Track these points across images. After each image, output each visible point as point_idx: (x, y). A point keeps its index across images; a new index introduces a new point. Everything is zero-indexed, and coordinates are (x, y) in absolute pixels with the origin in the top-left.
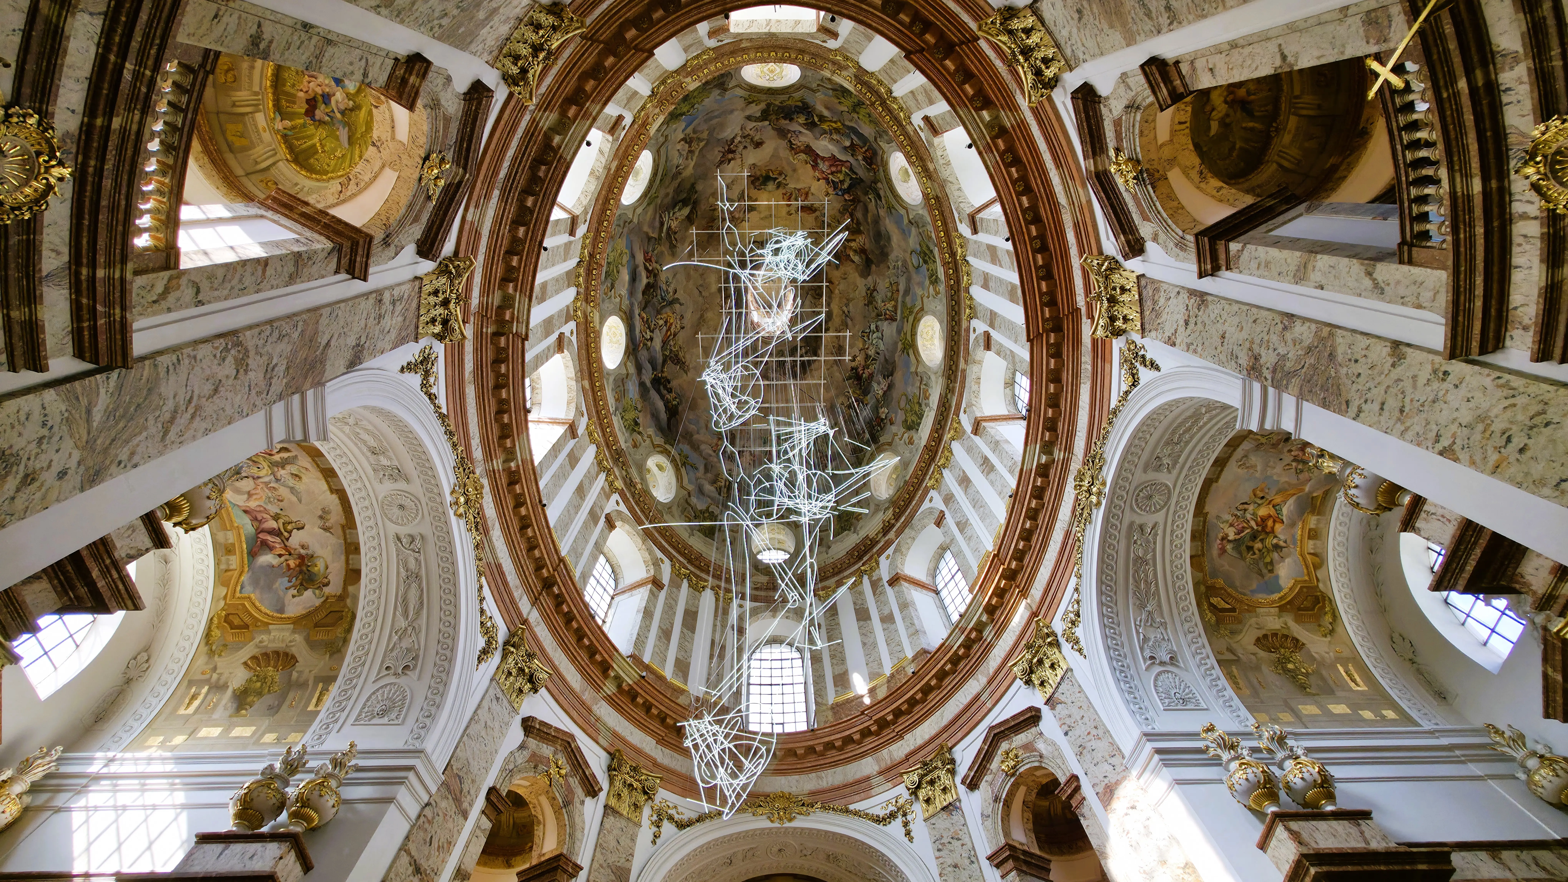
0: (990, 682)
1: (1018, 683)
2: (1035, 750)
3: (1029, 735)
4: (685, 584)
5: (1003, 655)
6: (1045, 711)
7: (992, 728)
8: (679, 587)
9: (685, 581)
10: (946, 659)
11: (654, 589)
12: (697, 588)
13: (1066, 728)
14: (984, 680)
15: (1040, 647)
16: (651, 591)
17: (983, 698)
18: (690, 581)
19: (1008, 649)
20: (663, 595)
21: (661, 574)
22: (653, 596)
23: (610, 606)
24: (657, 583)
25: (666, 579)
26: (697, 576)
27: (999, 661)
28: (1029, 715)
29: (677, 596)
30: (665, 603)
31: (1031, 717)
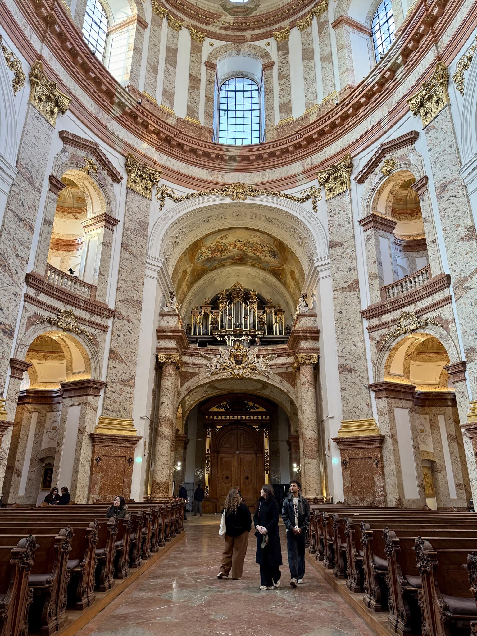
0: (390, 113)
1: (410, 113)
2: (407, 160)
3: (406, 150)
4: (165, 22)
5: (405, 91)
6: (422, 134)
7: (382, 145)
8: (160, 25)
9: (165, 19)
10: (363, 94)
11: (140, 28)
12: (176, 27)
13: (431, 146)
14: (386, 111)
15: (434, 86)
16: (137, 29)
17: (382, 124)
18: (168, 19)
19: (410, 87)
20: (147, 32)
21: (143, 12)
22: (139, 35)
23: (106, 42)
24: (141, 22)
25: (148, 19)
26: (175, 15)
27: (401, 96)
28: (410, 136)
29: (159, 34)
30: (150, 41)
31: (412, 138)
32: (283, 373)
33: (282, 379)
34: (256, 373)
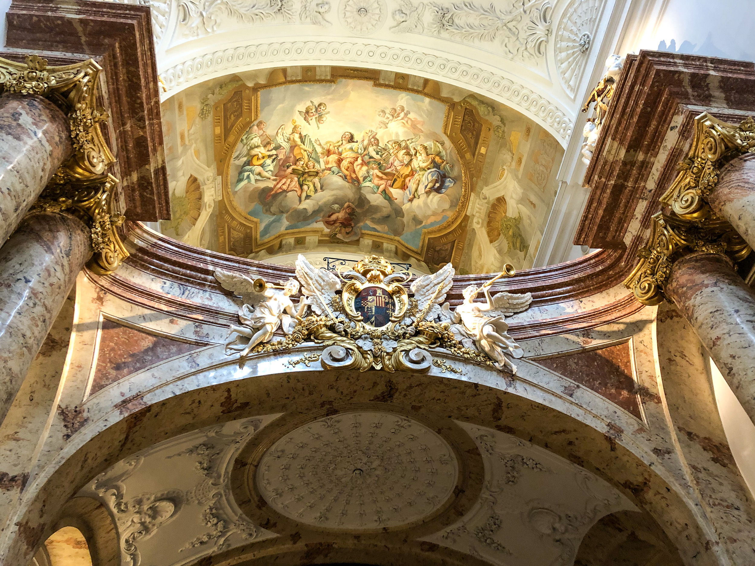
32: (569, 356)
33: (569, 382)
34: (454, 358)
